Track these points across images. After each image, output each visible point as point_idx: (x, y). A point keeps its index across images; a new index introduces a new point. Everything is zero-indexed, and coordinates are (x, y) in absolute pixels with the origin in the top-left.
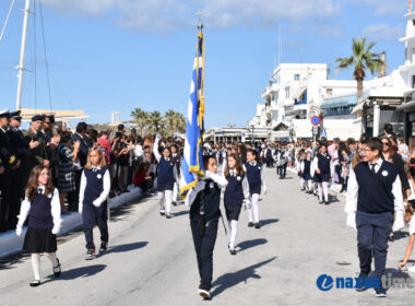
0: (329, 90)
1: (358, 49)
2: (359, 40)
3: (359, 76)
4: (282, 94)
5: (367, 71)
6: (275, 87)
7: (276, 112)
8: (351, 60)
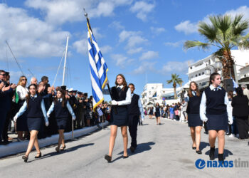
0: (164, 92)
1: (174, 77)
2: (174, 74)
3: (175, 86)
4: (148, 94)
5: (177, 84)
6: (145, 92)
7: (146, 100)
8: (171, 81)
